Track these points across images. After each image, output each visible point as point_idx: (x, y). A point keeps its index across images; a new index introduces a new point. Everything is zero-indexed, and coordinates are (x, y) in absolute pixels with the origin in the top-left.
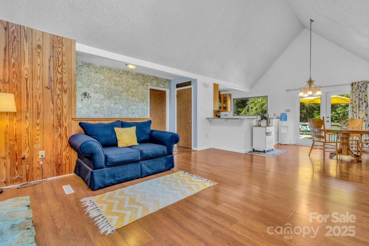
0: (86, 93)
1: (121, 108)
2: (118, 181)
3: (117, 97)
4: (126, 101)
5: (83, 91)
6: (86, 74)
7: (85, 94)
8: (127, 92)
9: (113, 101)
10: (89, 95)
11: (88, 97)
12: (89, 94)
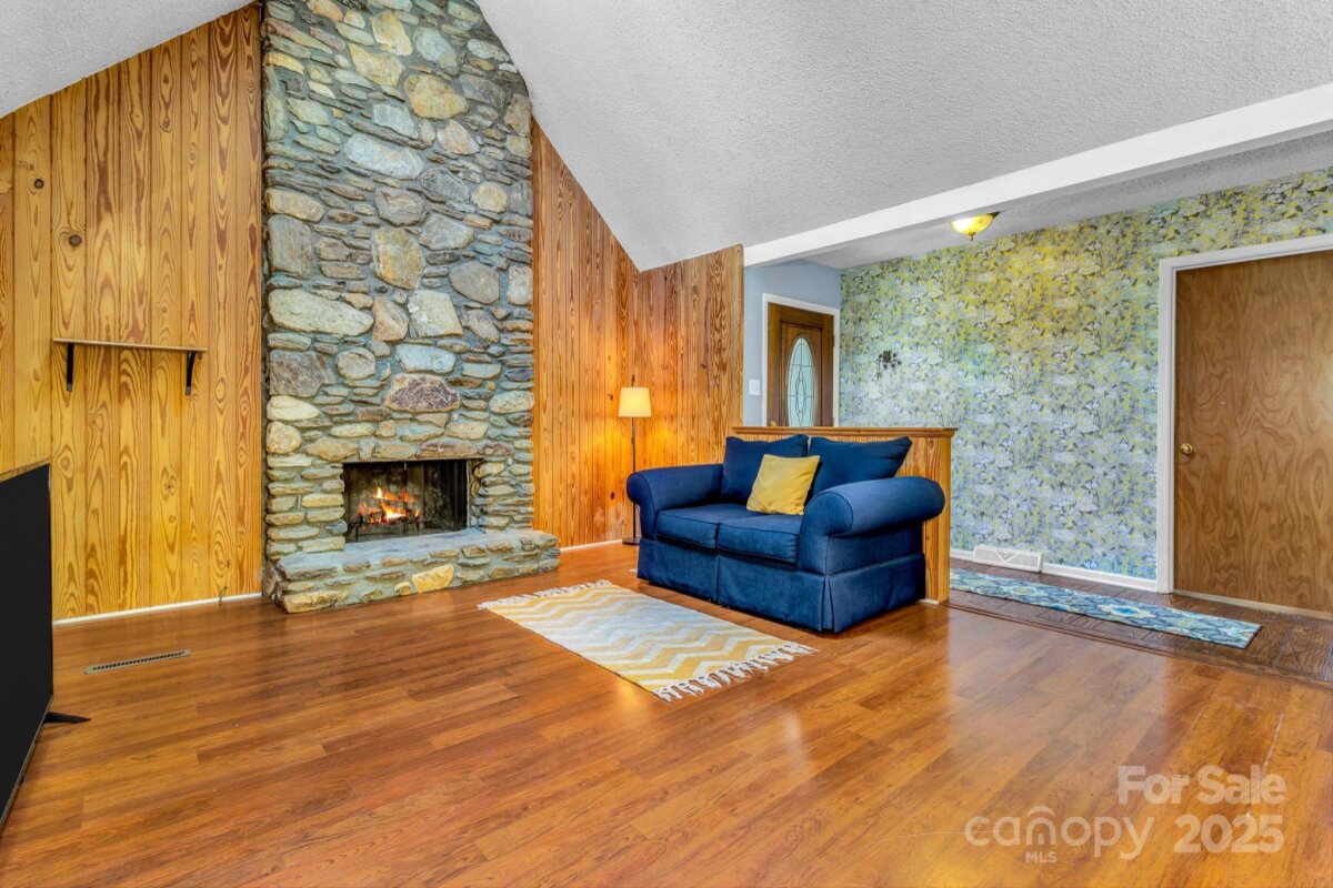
0: (889, 352)
1: (1004, 387)
2: (673, 582)
3: (989, 349)
4: (1026, 360)
5: (882, 347)
6: (891, 294)
7: (887, 357)
8: (1032, 318)
9: (971, 366)
10: (897, 358)
11: (893, 366)
12: (895, 355)
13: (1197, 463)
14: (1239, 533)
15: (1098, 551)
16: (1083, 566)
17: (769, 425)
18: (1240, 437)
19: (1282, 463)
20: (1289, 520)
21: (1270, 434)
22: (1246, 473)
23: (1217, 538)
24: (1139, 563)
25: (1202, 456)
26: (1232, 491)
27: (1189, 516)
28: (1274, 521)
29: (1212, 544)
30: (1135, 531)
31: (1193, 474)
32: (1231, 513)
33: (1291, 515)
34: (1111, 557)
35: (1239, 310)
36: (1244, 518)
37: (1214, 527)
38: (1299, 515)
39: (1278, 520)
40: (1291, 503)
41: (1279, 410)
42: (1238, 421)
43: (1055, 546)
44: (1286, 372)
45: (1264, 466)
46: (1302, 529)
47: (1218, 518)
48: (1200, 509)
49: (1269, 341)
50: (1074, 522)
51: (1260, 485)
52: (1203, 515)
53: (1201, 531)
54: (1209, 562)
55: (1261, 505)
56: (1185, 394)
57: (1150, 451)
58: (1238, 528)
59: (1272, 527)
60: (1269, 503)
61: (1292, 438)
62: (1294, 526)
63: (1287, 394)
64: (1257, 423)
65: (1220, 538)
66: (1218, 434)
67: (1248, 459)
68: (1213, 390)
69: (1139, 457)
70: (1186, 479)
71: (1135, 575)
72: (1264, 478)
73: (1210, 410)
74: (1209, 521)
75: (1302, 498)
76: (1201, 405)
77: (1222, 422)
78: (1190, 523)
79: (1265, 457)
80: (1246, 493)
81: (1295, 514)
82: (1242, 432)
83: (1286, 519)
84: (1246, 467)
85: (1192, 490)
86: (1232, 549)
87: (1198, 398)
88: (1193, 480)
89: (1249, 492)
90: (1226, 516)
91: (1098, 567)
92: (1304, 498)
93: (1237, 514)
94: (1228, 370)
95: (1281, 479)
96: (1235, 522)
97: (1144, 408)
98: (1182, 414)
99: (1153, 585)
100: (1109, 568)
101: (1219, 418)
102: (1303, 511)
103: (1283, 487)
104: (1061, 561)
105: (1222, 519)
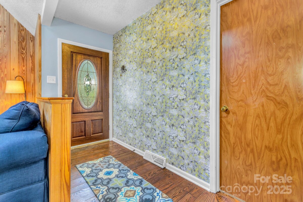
3: (150, 61)
4: (161, 64)
5: (122, 64)
6: (124, 42)
7: (123, 68)
9: (144, 69)
11: (125, 71)
13: (231, 117)
14: (253, 164)
15: (186, 162)
16: (180, 168)
17: (63, 96)
18: (253, 102)
19: (279, 120)
20: (284, 159)
21: (271, 100)
22: (257, 125)
23: (241, 163)
24: (202, 172)
25: (233, 113)
26: (249, 136)
27: (227, 148)
28: (274, 159)
29: (238, 167)
30: (201, 154)
31: (229, 124)
32: (249, 150)
33: (285, 157)
34: (191, 166)
35: (253, 22)
36: (256, 154)
37: (239, 157)
38: (291, 158)
39: (277, 158)
40: (285, 148)
41: (277, 84)
42: (252, 92)
43: (171, 155)
44: (281, 58)
45: (268, 121)
46: (293, 168)
47: (242, 151)
48: (232, 145)
49: (271, 39)
50: (177, 145)
51: (266, 133)
52: (234, 148)
53: (233, 158)
54: (237, 178)
55: (266, 147)
56: (225, 77)
57: (207, 110)
58: (253, 160)
59: (273, 163)
60: (271, 146)
61: (286, 103)
62: (287, 164)
63: (282, 73)
64: (264, 93)
65: (243, 164)
66: (241, 100)
67: (258, 116)
68: (239, 73)
69: (202, 113)
70: (225, 127)
71: (201, 178)
72: (268, 129)
73: (237, 85)
74: (237, 154)
75: (293, 146)
76: (232, 83)
77: (243, 93)
78: (227, 152)
79: (268, 116)
80: (257, 138)
81: (288, 156)
82: (254, 100)
83: (281, 159)
84: (257, 121)
85: (229, 133)
86: (249, 172)
87: (231, 79)
88: (229, 127)
89: (259, 138)
90: (246, 151)
91: (186, 170)
92: (294, 145)
93: (252, 151)
94: (247, 60)
95: (279, 131)
96: (251, 155)
97: (204, 86)
98: (223, 88)
99: (208, 187)
100: (190, 172)
101: (242, 90)
102: (293, 155)
103: (280, 136)
104: (173, 164)
105: (244, 152)
